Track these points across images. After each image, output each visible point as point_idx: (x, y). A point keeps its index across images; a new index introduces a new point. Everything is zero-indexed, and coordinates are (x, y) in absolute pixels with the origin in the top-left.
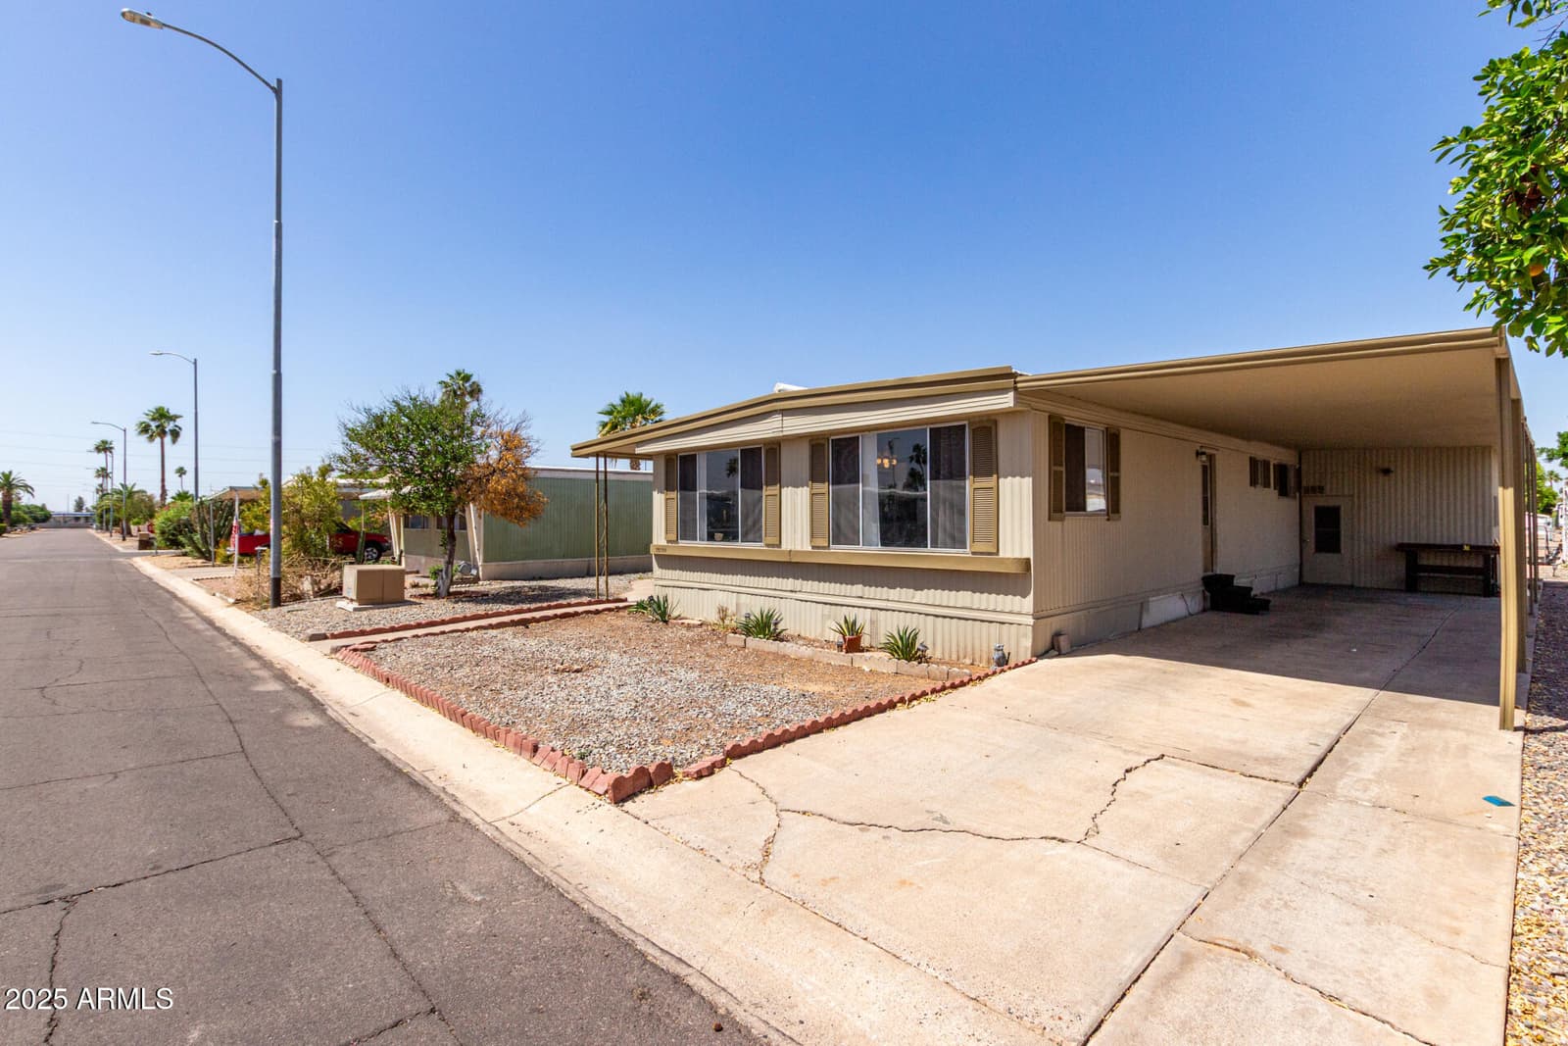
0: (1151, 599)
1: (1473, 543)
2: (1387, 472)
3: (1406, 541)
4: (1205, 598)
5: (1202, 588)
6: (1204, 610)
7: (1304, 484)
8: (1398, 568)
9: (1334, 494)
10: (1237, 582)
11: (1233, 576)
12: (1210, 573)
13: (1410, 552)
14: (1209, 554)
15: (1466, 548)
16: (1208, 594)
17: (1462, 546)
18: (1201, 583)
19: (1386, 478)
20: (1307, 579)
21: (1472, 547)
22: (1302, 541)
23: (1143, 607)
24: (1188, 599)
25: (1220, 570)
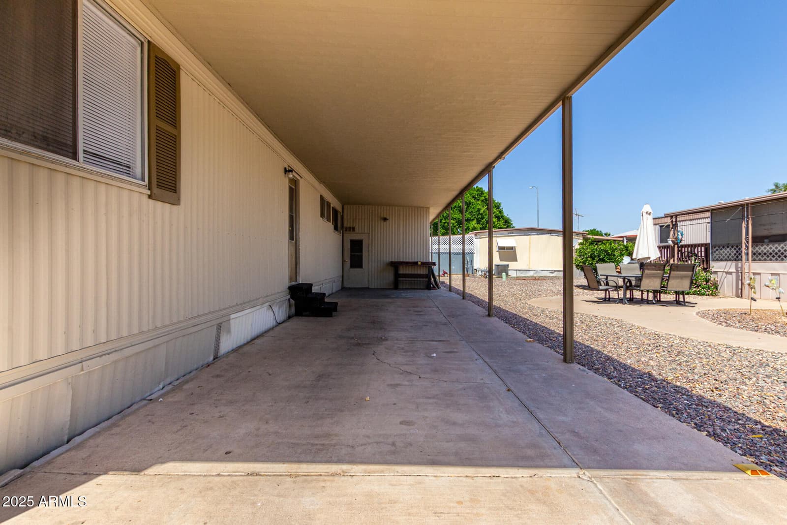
0: (232, 316)
1: (422, 261)
2: (385, 219)
3: (393, 260)
4: (290, 306)
5: (289, 297)
6: (290, 317)
7: (345, 225)
8: (390, 276)
9: (360, 232)
10: (315, 289)
11: (311, 285)
12: (294, 283)
13: (395, 265)
14: (294, 266)
15: (419, 263)
16: (293, 302)
17: (417, 262)
18: (288, 290)
19: (385, 223)
20: (346, 285)
21: (421, 263)
22: (343, 261)
23: (221, 328)
24: (276, 309)
25: (301, 281)
